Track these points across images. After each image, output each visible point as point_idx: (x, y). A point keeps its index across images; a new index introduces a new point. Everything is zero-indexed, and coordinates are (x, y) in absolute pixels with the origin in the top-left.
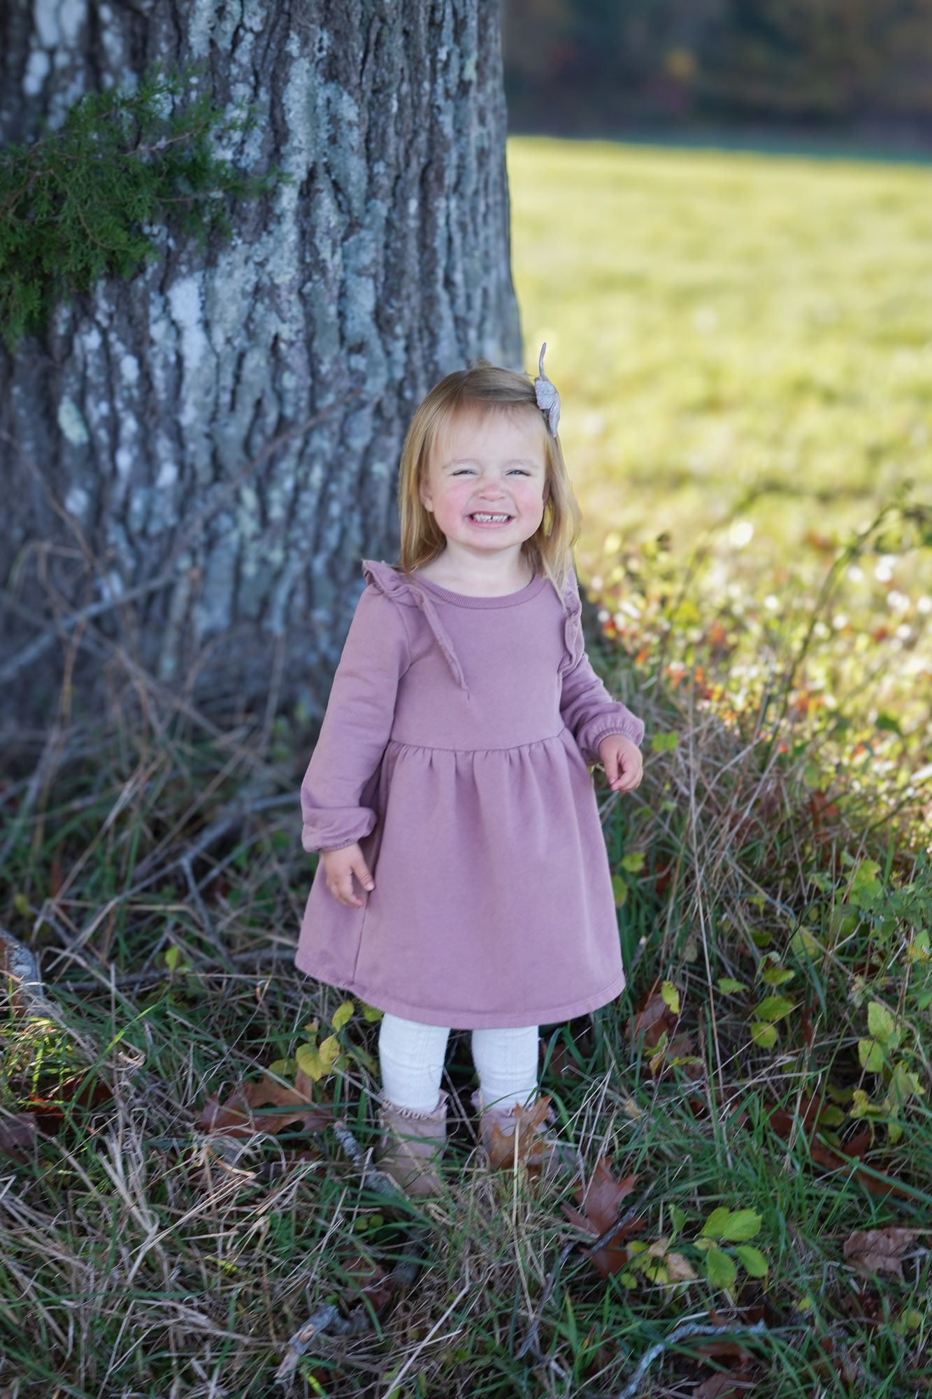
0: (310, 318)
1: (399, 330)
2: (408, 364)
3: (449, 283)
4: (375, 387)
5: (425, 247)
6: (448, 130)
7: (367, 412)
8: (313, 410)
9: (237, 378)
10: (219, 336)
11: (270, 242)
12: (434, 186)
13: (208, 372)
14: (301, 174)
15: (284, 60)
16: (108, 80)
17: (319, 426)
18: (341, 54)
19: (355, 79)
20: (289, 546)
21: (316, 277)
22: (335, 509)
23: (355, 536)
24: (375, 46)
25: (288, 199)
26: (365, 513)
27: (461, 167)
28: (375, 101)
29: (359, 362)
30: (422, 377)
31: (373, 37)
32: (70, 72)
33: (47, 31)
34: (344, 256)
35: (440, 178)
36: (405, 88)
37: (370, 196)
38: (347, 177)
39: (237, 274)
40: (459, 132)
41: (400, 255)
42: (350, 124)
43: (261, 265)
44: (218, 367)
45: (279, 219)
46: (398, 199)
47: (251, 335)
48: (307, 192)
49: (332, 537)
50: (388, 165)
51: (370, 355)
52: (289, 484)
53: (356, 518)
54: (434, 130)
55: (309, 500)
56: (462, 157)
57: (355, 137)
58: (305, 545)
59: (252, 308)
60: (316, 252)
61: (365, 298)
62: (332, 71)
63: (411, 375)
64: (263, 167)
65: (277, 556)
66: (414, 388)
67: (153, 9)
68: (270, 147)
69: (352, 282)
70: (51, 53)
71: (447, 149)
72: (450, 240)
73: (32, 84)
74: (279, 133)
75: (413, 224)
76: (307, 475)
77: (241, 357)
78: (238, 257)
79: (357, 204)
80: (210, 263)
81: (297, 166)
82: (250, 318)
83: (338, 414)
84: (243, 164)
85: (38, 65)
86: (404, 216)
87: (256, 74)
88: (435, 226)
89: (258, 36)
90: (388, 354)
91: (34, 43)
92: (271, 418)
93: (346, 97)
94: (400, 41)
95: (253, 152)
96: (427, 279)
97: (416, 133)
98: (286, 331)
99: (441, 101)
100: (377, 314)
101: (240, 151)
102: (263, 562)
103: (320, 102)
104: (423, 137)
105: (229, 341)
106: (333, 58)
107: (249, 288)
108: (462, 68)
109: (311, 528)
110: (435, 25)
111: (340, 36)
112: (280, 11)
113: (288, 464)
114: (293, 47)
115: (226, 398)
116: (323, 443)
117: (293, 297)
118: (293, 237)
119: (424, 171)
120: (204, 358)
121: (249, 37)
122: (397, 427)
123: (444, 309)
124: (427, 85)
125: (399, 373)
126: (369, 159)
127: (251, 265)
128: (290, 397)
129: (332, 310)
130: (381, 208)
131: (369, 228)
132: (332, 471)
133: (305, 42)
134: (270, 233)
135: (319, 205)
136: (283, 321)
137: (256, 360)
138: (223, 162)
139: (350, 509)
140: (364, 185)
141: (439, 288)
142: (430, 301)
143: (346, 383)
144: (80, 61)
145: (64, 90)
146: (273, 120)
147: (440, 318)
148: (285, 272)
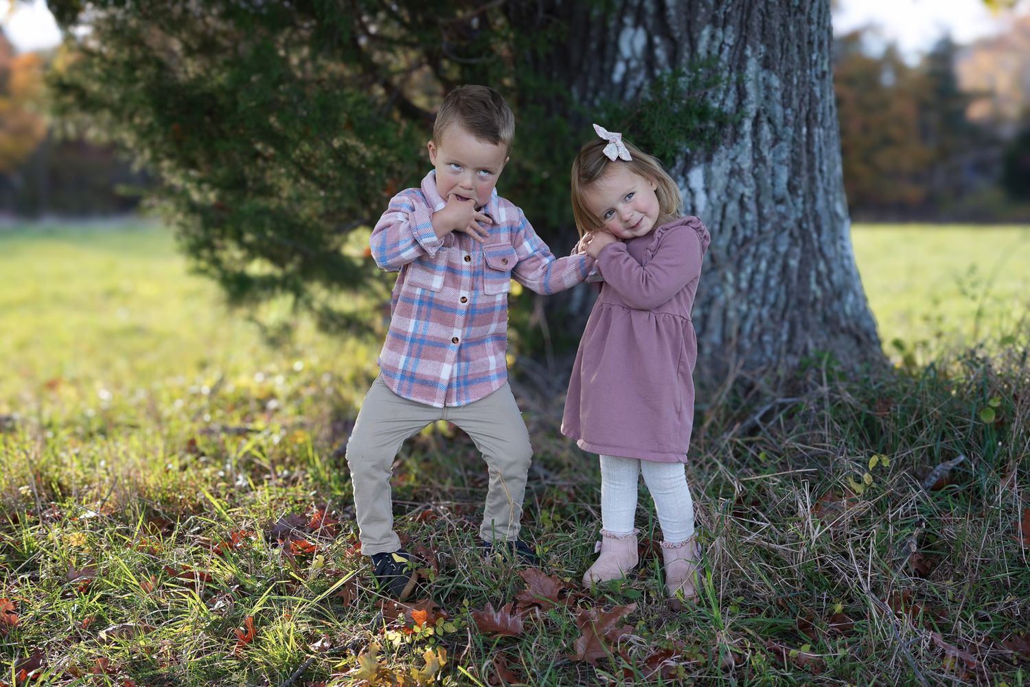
0: (758, 186)
1: (800, 192)
2: (804, 211)
3: (821, 171)
4: (790, 223)
5: (809, 152)
6: (818, 94)
7: (786, 233)
8: (760, 232)
9: (723, 216)
10: (714, 195)
11: (738, 148)
12: (813, 121)
13: (708, 215)
14: (753, 114)
15: (743, 59)
16: (658, 72)
17: (765, 240)
18: (770, 55)
19: (777, 68)
20: (750, 302)
21: (760, 165)
22: (773, 283)
23: (783, 297)
24: (786, 51)
25: (747, 126)
26: (787, 286)
27: (823, 114)
28: (786, 78)
29: (782, 208)
30: (811, 218)
31: (785, 47)
32: (637, 70)
33: (626, 50)
34: (774, 155)
35: (815, 117)
36: (799, 73)
37: (785, 124)
38: (775, 115)
39: (723, 164)
40: (822, 96)
41: (799, 155)
42: (776, 89)
43: (733, 160)
44: (713, 212)
45: (743, 137)
46: (798, 129)
47: (729, 195)
48: (756, 123)
49: (771, 298)
50: (793, 110)
51: (787, 205)
52: (749, 270)
53: (783, 288)
54: (812, 94)
55: (760, 278)
56: (824, 108)
57: (778, 95)
58: (758, 301)
59: (729, 181)
60: (760, 152)
61: (784, 176)
62: (766, 64)
63: (805, 216)
64: (734, 111)
65: (744, 308)
66: (808, 222)
67: (680, 37)
68: (737, 101)
69: (777, 168)
70: (627, 62)
71: (817, 104)
72: (820, 149)
73: (617, 77)
74: (742, 94)
75: (804, 139)
76: (758, 266)
77: (725, 206)
78: (723, 155)
79: (779, 128)
80: (709, 159)
81: (751, 108)
82: (728, 187)
83: (772, 234)
84: (724, 110)
85: (620, 68)
86: (800, 135)
87: (730, 66)
88: (813, 141)
89: (731, 47)
90: (795, 204)
91: (618, 57)
92: (741, 236)
93: (774, 76)
94: (796, 50)
95: (730, 104)
96: (811, 168)
97: (804, 95)
98: (748, 192)
99: (814, 80)
100: (789, 184)
101: (723, 103)
102: (738, 311)
103: (760, 79)
104: (807, 98)
105: (719, 198)
106: (766, 57)
107: (728, 171)
108: (822, 65)
109: (761, 292)
110: (810, 43)
111: (769, 46)
112: (741, 36)
113: (748, 260)
114: (749, 52)
115: (717, 227)
116: (766, 249)
117: (750, 175)
118: (750, 145)
119: (808, 113)
120: (706, 207)
121: (727, 48)
122: (800, 242)
123: (819, 184)
124: (808, 71)
125: (800, 215)
126: (785, 107)
127: (728, 161)
128: (749, 225)
129: (769, 181)
130: (790, 131)
131: (785, 140)
132: (771, 263)
133: (754, 50)
134: (738, 144)
135: (762, 128)
136: (745, 186)
137: (733, 207)
138: (715, 109)
139: (779, 284)
140: (782, 120)
141: (817, 173)
142: (812, 180)
143: (776, 219)
144: (643, 64)
145: (634, 79)
146: (738, 89)
147: (817, 188)
148: (746, 163)
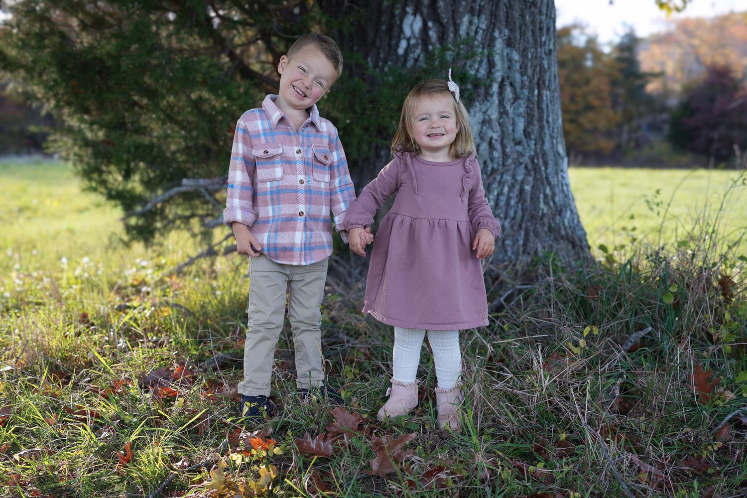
0: (503, 132)
1: (533, 137)
2: (535, 150)
3: (548, 122)
4: (526, 159)
5: (539, 108)
6: (546, 66)
7: (523, 166)
8: (504, 165)
11: (488, 104)
12: (542, 86)
14: (499, 79)
15: (492, 40)
16: (431, 48)
17: (507, 171)
18: (512, 37)
19: (517, 46)
21: (504, 116)
22: (512, 202)
23: (520, 213)
24: (522, 34)
25: (495, 88)
26: (523, 205)
27: (550, 80)
28: (523, 54)
29: (519, 148)
30: (540, 156)
31: (522, 31)
32: (415, 46)
33: (407, 32)
34: (514, 110)
35: (544, 82)
36: (533, 50)
37: (522, 87)
38: (515, 81)
39: (477, 115)
40: (549, 67)
41: (532, 110)
42: (516, 61)
43: (485, 113)
45: (492, 96)
46: (531, 91)
47: (482, 138)
48: (502, 86)
49: (512, 213)
50: (528, 77)
51: (523, 145)
52: (496, 193)
53: (520, 206)
54: (541, 65)
55: (503, 198)
56: (550, 77)
57: (518, 66)
58: (502, 215)
59: (482, 128)
60: (504, 107)
61: (521, 125)
62: (509, 43)
63: (536, 154)
64: (486, 77)
66: (538, 159)
67: (447, 23)
68: (488, 70)
69: (516, 119)
70: (408, 40)
71: (545, 73)
72: (548, 106)
73: (401, 51)
74: (491, 65)
75: (536, 98)
76: (502, 190)
78: (477, 109)
79: (518, 90)
81: (498, 75)
82: (481, 132)
83: (513, 167)
84: (479, 76)
85: (403, 44)
86: (533, 95)
87: (483, 44)
88: (543, 100)
89: (484, 30)
90: (529, 146)
91: (402, 36)
92: (490, 168)
93: (514, 52)
94: (530, 33)
95: (483, 72)
96: (540, 120)
97: (536, 67)
98: (495, 136)
99: (544, 56)
100: (525, 131)
101: (477, 71)
103: (505, 54)
104: (538, 68)
106: (509, 38)
107: (481, 121)
108: (549, 45)
109: (504, 209)
110: (541, 29)
111: (511, 30)
112: (491, 22)
113: (495, 185)
114: (496, 34)
116: (508, 178)
117: (497, 124)
118: (497, 102)
119: (539, 79)
121: (481, 31)
122: (532, 173)
123: (546, 131)
124: (539, 49)
125: (532, 153)
126: (522, 75)
127: (481, 113)
128: (496, 160)
129: (511, 128)
130: (526, 92)
131: (522, 99)
132: (511, 188)
133: (500, 33)
134: (488, 101)
135: (506, 90)
136: (494, 132)
137: (484, 146)
138: (471, 75)
139: (518, 203)
140: (520, 84)
141: (545, 123)
142: (542, 128)
143: (515, 156)
144: (420, 41)
145: (414, 52)
146: (489, 61)
147: (545, 134)
148: (494, 115)
